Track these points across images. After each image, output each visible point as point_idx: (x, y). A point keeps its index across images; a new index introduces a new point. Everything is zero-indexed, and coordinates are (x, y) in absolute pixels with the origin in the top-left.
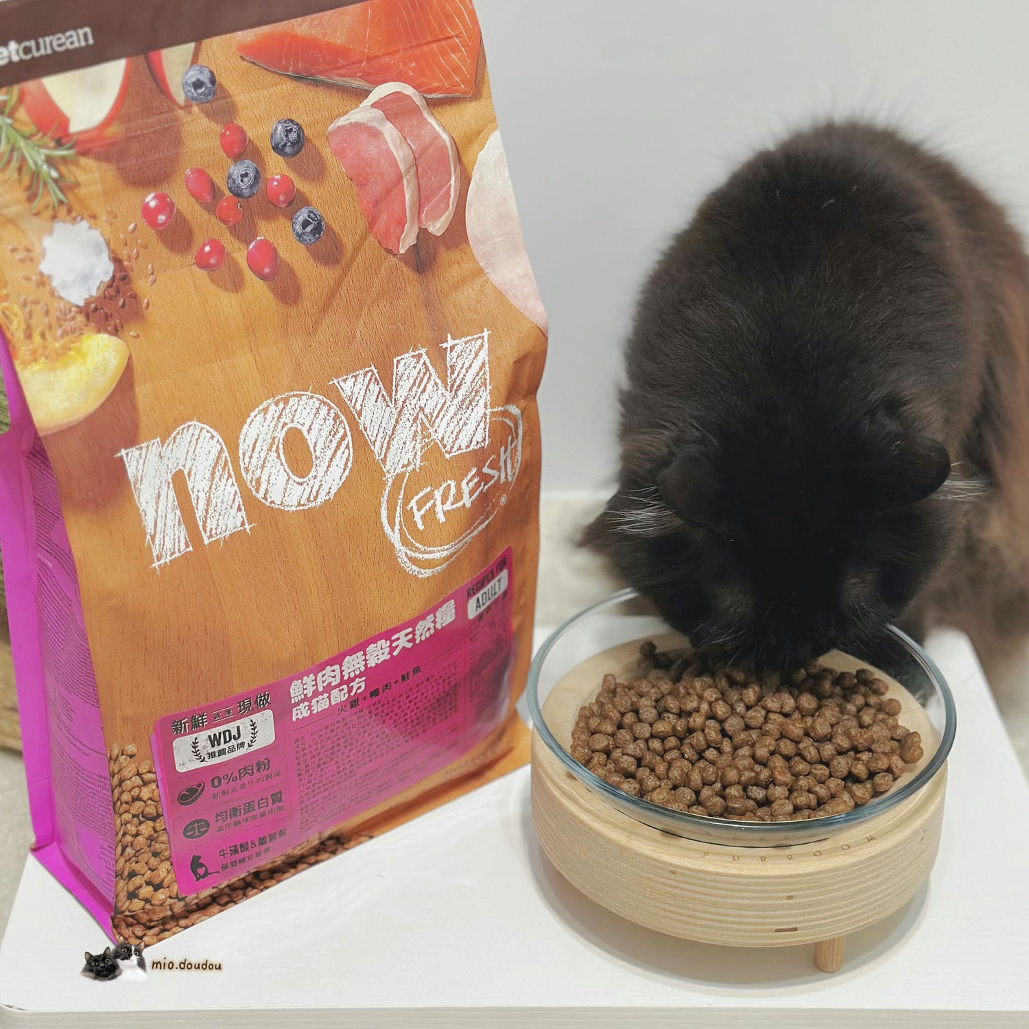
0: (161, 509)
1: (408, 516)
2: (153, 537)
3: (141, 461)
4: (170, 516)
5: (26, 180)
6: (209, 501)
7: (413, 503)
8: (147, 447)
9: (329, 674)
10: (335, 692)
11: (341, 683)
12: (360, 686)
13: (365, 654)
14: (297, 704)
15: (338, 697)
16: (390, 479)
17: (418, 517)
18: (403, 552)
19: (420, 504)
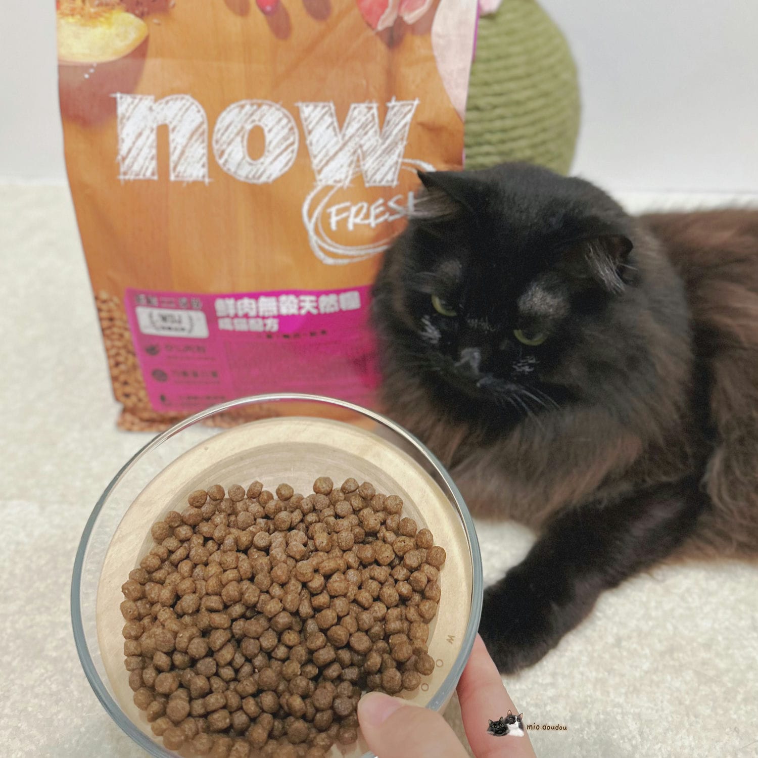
0: (140, 142)
1: (325, 217)
2: (124, 159)
3: (132, 107)
4: (146, 150)
6: (183, 153)
7: (333, 210)
8: (141, 99)
9: (247, 304)
10: (252, 321)
11: (257, 316)
12: (273, 325)
13: (278, 301)
14: (223, 317)
15: (256, 326)
16: (319, 186)
17: (334, 220)
18: (314, 239)
19: (339, 212)
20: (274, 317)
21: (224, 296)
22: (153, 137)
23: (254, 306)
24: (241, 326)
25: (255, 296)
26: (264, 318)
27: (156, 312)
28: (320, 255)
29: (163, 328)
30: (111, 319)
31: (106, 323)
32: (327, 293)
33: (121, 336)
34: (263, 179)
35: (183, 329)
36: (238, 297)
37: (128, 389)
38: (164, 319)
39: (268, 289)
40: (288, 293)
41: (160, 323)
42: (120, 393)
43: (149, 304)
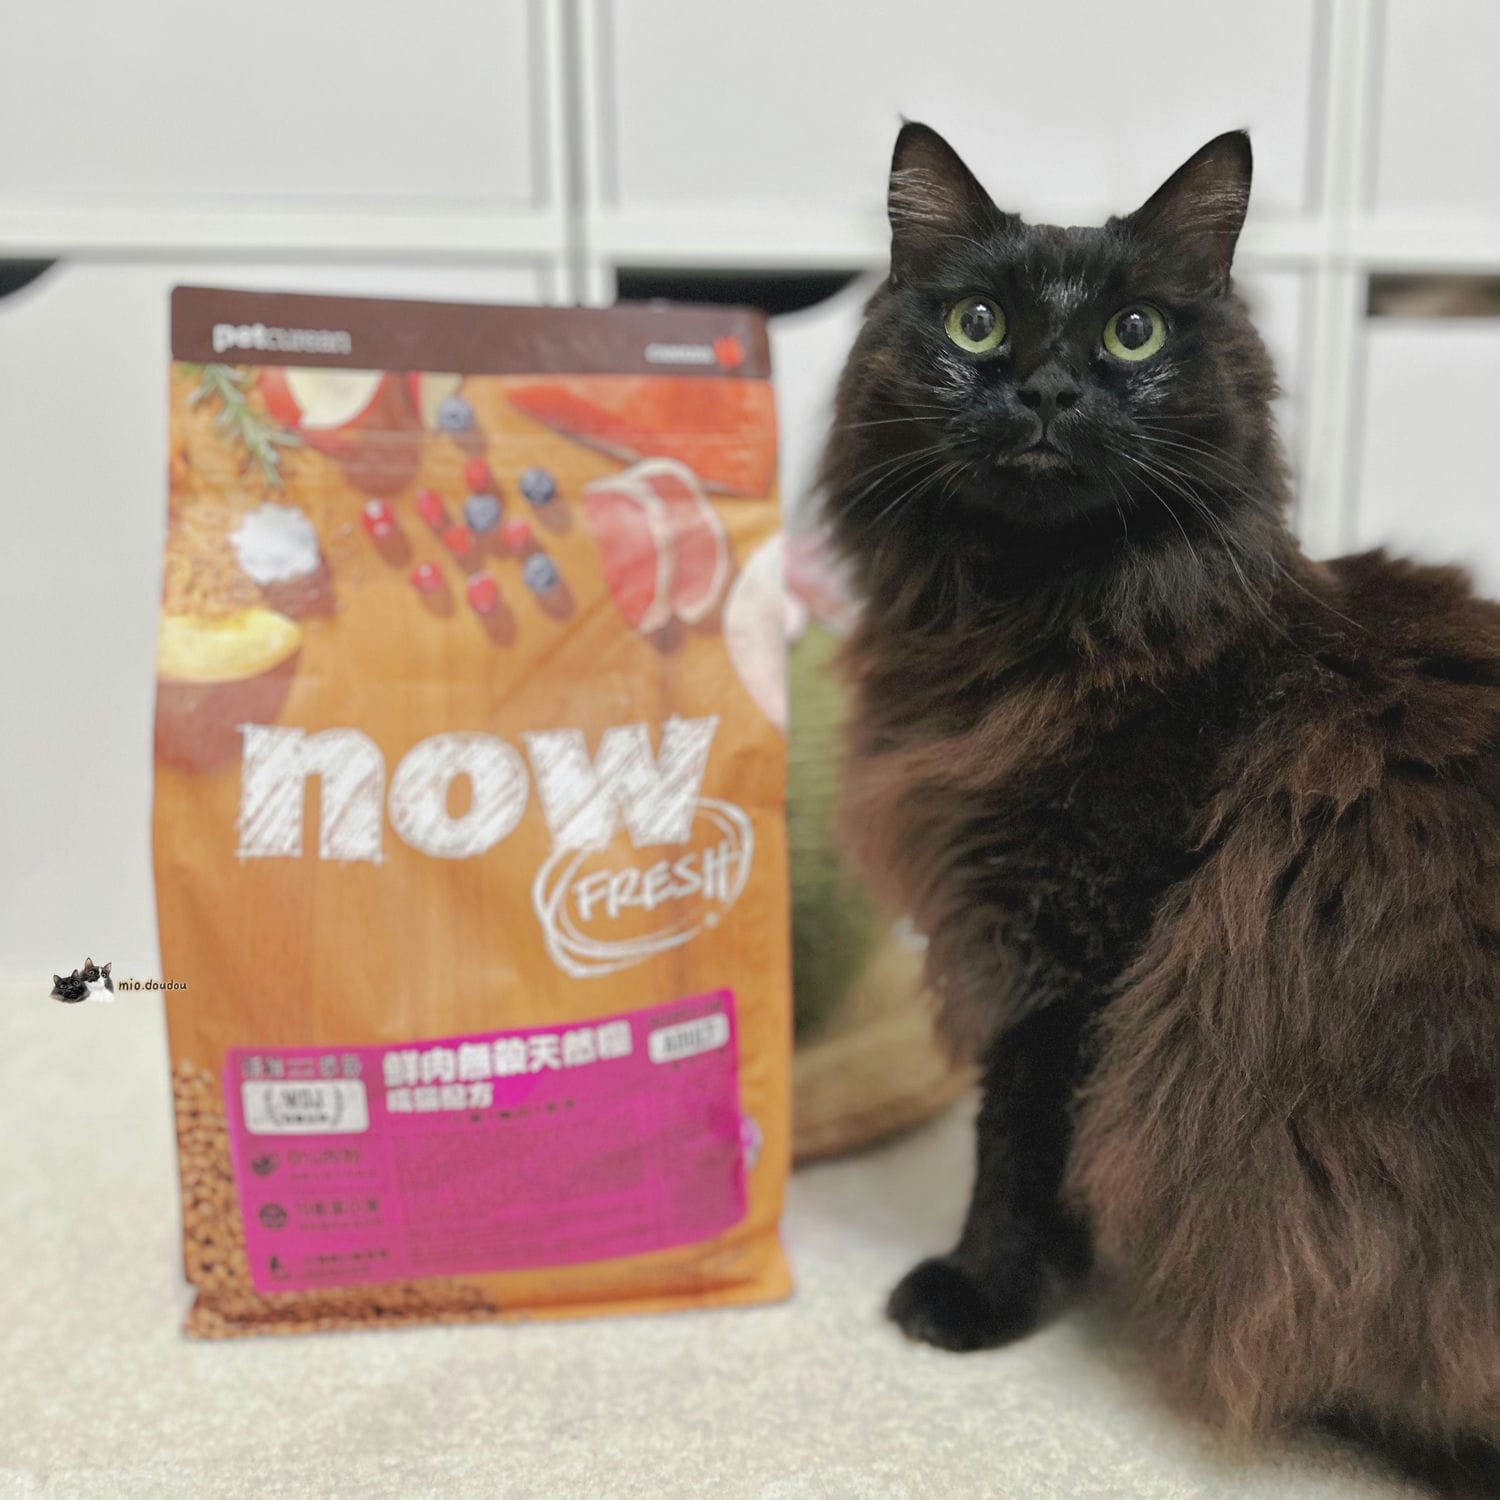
0: (275, 799)
1: (571, 899)
2: (248, 823)
3: (268, 745)
4: (284, 811)
5: (241, 454)
6: (342, 816)
7: (583, 886)
9: (439, 1061)
10: (447, 1092)
11: (456, 1081)
12: (483, 1096)
13: (492, 1051)
14: (395, 1088)
15: (452, 1099)
16: (559, 851)
17: (585, 905)
18: (553, 937)
19: (593, 888)
20: (486, 1080)
21: (399, 1048)
22: (297, 792)
23: (451, 1063)
24: (427, 1101)
25: (453, 1044)
26: (468, 1083)
27: (278, 1089)
28: (564, 962)
29: (288, 1119)
30: (195, 1114)
31: (185, 1122)
32: (575, 1027)
33: (210, 1144)
34: (470, 848)
35: (323, 1118)
36: (423, 1047)
37: (210, 1254)
38: (291, 1100)
39: (476, 1028)
40: (508, 1035)
41: (284, 1110)
42: (194, 1263)
43: (267, 1074)
